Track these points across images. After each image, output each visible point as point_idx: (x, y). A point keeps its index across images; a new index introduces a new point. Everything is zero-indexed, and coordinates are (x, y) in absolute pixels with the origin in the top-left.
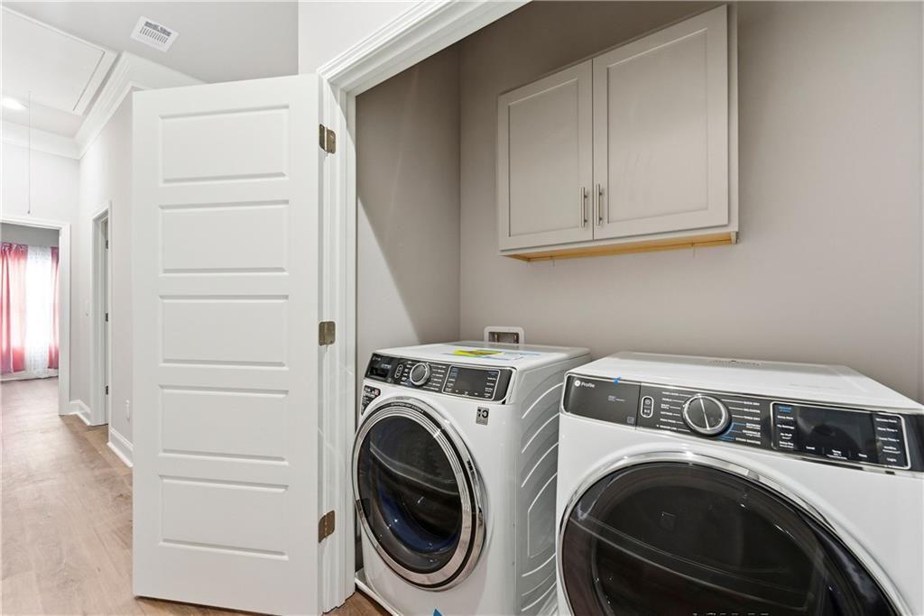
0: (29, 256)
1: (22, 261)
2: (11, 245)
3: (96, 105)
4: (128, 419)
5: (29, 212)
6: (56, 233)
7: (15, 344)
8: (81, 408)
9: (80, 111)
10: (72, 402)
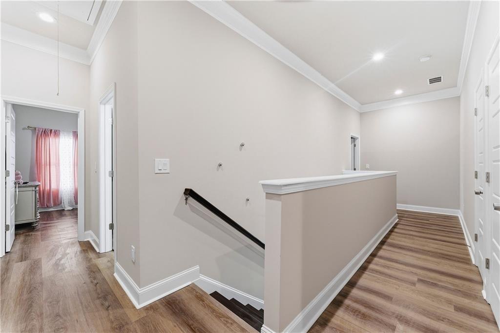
0: (61, 137)
1: (57, 140)
2: (51, 130)
3: (103, 12)
4: (134, 263)
5: (58, 95)
6: (76, 116)
7: (54, 187)
8: (92, 237)
9: (91, 21)
10: (86, 233)
